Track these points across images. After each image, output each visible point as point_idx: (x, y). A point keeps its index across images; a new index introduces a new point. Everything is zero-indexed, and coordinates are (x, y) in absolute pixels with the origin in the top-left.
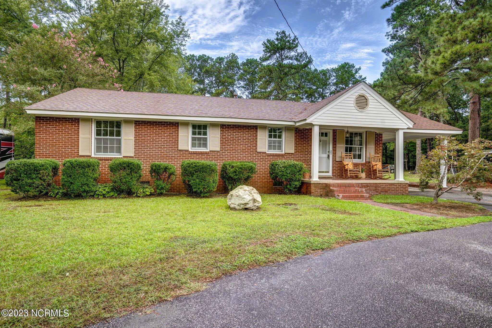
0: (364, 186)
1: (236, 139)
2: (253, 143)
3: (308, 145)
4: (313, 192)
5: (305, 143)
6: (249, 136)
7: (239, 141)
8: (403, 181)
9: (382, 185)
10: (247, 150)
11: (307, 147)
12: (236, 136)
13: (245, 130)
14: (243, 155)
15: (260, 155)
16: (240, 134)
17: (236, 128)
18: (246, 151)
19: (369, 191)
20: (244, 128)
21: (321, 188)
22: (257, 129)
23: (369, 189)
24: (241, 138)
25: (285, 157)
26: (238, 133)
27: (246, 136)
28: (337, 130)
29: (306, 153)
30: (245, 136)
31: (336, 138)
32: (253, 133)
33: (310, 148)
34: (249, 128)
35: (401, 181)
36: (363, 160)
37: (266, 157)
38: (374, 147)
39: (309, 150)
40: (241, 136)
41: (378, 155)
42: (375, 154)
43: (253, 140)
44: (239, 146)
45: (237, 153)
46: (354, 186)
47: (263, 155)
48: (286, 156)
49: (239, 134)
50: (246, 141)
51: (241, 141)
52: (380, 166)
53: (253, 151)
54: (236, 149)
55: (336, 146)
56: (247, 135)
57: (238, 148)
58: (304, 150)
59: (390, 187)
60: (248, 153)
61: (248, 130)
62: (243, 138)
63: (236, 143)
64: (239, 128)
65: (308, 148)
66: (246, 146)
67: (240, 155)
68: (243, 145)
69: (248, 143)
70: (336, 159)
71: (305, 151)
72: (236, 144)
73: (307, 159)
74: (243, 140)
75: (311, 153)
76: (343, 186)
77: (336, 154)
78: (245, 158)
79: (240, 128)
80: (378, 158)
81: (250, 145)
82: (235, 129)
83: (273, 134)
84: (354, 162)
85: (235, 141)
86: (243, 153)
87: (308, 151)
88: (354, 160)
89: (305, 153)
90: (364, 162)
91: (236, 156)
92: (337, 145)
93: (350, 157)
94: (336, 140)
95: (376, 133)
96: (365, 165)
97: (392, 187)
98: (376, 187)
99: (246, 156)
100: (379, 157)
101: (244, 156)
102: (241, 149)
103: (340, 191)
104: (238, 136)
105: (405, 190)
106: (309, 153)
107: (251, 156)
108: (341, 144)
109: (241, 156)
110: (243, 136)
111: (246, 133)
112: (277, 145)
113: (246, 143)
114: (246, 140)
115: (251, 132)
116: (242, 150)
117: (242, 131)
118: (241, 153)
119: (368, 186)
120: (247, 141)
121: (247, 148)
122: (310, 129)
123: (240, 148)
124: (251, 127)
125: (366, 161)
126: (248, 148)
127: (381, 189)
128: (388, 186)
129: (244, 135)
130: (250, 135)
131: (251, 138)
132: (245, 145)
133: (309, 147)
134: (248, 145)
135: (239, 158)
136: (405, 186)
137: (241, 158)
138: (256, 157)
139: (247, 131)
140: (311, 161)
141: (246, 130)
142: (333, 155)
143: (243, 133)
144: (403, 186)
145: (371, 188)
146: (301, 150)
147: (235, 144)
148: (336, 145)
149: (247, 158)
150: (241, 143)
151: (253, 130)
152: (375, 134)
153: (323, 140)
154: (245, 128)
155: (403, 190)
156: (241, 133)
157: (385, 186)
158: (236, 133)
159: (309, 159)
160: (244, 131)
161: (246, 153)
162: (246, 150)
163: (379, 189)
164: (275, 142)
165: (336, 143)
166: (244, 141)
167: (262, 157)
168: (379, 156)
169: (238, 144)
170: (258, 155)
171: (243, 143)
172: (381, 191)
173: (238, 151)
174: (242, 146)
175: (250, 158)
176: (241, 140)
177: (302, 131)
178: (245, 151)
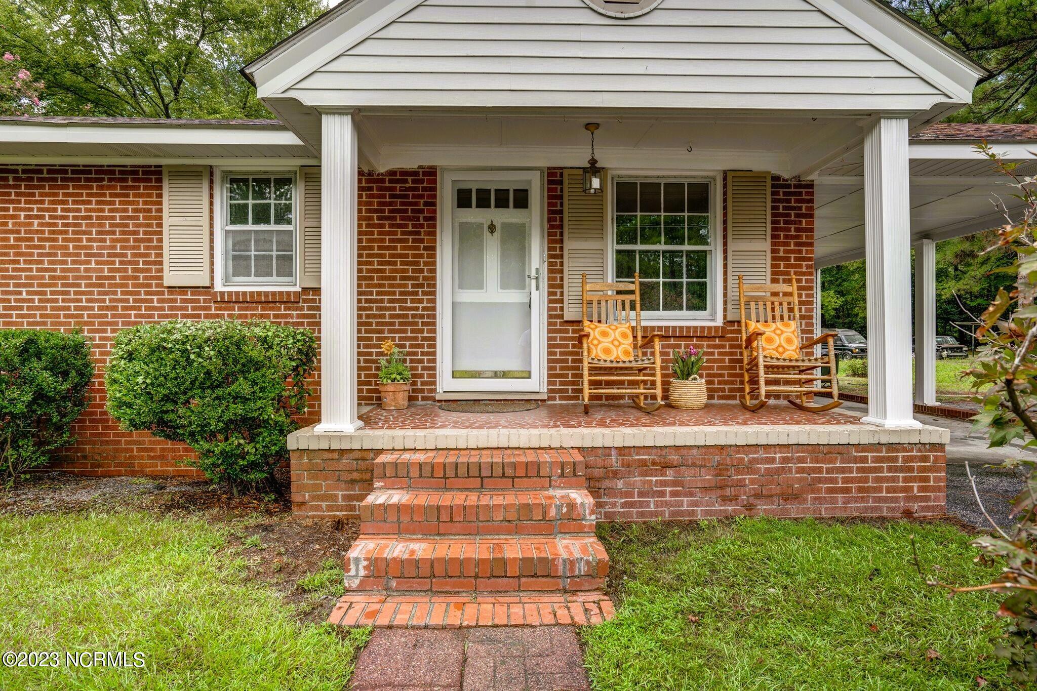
0: (643, 464)
1: (66, 232)
2: (147, 248)
3: (418, 248)
4: (303, 503)
5: (400, 241)
6: (129, 218)
7: (80, 240)
8: (909, 432)
9: (761, 454)
10: (122, 278)
11: (414, 256)
12: (67, 218)
13: (109, 188)
14: (104, 301)
15: (183, 301)
16: (87, 210)
17: (63, 179)
18: (117, 285)
19: (674, 494)
20: (102, 180)
21: (356, 476)
22: (160, 180)
23: (675, 483)
24: (92, 225)
25: (302, 309)
26: (74, 202)
27: (114, 218)
28: (566, 173)
29: (406, 286)
30: (107, 218)
31: (561, 212)
32: (145, 203)
33: (426, 264)
34: (126, 180)
35: (891, 432)
36: (714, 313)
37: (209, 308)
38: (766, 246)
39: (422, 271)
40: (90, 218)
41: (785, 288)
42: (774, 281)
43: (145, 233)
44: (82, 263)
45: (76, 293)
46: (545, 471)
47: (198, 301)
48: (305, 301)
49: (79, 210)
50: (112, 240)
51: (89, 240)
52: (789, 341)
53: (150, 286)
54: (67, 278)
55: (562, 249)
56: (117, 210)
57: (78, 270)
58: (396, 271)
59: (820, 470)
60: (123, 293)
61: (122, 188)
62: (100, 225)
63: (67, 247)
64: (79, 180)
65: (418, 263)
66: (113, 263)
67: (88, 301)
68: (101, 255)
69: (122, 248)
70: (562, 309)
71: (402, 278)
72: (70, 255)
73: (414, 316)
74: (98, 233)
75: (434, 286)
76: (462, 471)
77: (562, 286)
78: (113, 316)
79: (87, 180)
80: (785, 300)
81: (134, 255)
82: (62, 187)
83: (250, 202)
84: (644, 323)
85: (64, 240)
86: (100, 293)
87: (417, 278)
88: (645, 314)
89: (400, 286)
90: (719, 322)
91: (68, 308)
92: (569, 245)
93: (628, 298)
94: (561, 219)
95: (775, 178)
96: (722, 337)
97: (829, 471)
98: (720, 470)
99: (115, 308)
100: (790, 294)
101: (108, 308)
102: (90, 278)
103: (405, 519)
104: (75, 218)
105: (921, 489)
106: (421, 286)
107: (139, 308)
108: (586, 238)
109: (92, 308)
110: (98, 218)
111: (113, 203)
112: (274, 253)
113: (115, 248)
114: (114, 233)
115: (135, 195)
116: (98, 278)
117: (92, 195)
118: (92, 293)
119: (665, 466)
120: (118, 241)
121: (118, 270)
122: (425, 174)
123: (86, 270)
124: (136, 173)
125: (725, 317)
126: (126, 270)
127: (752, 482)
128: (801, 460)
129: (102, 210)
130: (134, 210)
131: (135, 225)
132: (109, 255)
133: (421, 256)
134: (125, 255)
135: (82, 316)
136: (924, 459)
137: (95, 316)
138: (163, 309)
139: (117, 195)
140: (434, 324)
141: (115, 188)
142: (550, 294)
143: (98, 203)
144: (906, 459)
145: (688, 475)
146: (383, 271)
147: (63, 255)
148: (562, 241)
149: (120, 316)
150: (91, 247)
151: (145, 188)
152: (769, 183)
153: (504, 225)
154: (110, 180)
155: (910, 489)
156: (90, 202)
157: (784, 460)
158: (66, 203)
159: (422, 316)
160: (104, 195)
161: (115, 293)
162: (114, 278)
163: (741, 484)
164: (263, 239)
165: (562, 234)
166: (104, 240)
167: (194, 308)
168: (789, 289)
169: (79, 255)
170: (175, 301)
171: (99, 248)
172: (758, 496)
173: (79, 285)
174: (97, 263)
175: (136, 316)
176: (90, 233)
177: (383, 181)
178: (110, 285)
